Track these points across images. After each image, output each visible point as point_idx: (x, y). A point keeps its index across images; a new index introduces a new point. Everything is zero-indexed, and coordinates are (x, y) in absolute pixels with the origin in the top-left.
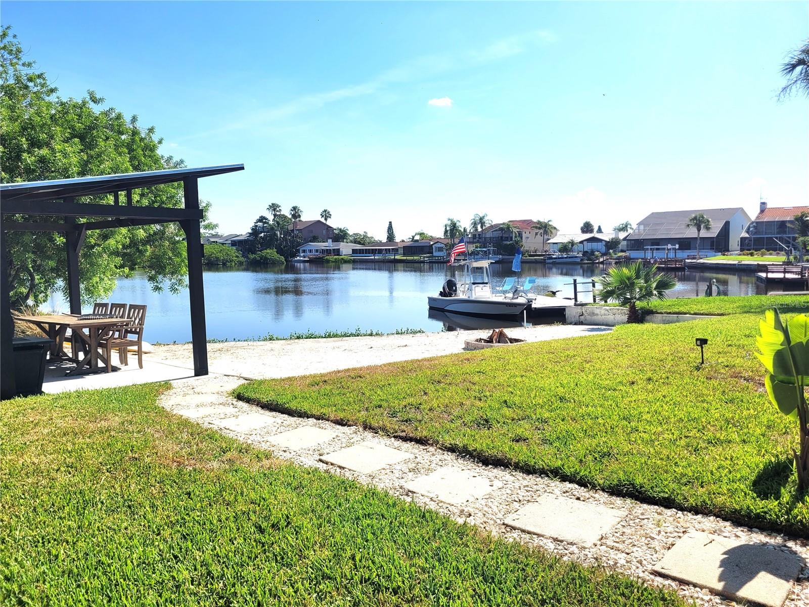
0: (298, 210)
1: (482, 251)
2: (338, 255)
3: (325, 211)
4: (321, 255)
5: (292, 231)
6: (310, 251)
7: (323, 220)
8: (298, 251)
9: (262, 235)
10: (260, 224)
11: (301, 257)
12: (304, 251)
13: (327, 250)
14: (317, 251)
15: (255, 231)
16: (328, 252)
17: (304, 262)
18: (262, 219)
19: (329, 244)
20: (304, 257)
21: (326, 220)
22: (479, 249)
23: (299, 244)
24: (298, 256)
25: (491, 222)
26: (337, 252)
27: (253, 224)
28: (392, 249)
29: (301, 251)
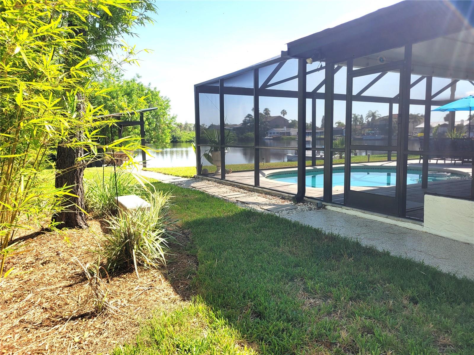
0: (268, 110)
1: (371, 133)
2: (289, 135)
3: (283, 110)
4: (279, 136)
5: (265, 122)
6: (274, 133)
7: (282, 116)
8: (267, 133)
9: (249, 124)
10: (248, 118)
11: (268, 137)
12: (271, 133)
13: (283, 132)
14: (277, 133)
15: (245, 122)
16: (283, 134)
17: (270, 139)
18: (249, 116)
19: (285, 129)
20: (270, 136)
21: (284, 115)
22: (369, 132)
23: (268, 129)
24: (267, 136)
25: (380, 116)
26: (289, 134)
27: (244, 119)
28: (320, 132)
29: (269, 133)
